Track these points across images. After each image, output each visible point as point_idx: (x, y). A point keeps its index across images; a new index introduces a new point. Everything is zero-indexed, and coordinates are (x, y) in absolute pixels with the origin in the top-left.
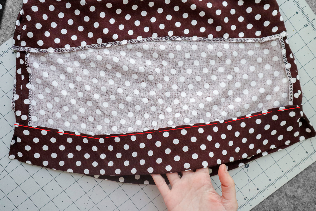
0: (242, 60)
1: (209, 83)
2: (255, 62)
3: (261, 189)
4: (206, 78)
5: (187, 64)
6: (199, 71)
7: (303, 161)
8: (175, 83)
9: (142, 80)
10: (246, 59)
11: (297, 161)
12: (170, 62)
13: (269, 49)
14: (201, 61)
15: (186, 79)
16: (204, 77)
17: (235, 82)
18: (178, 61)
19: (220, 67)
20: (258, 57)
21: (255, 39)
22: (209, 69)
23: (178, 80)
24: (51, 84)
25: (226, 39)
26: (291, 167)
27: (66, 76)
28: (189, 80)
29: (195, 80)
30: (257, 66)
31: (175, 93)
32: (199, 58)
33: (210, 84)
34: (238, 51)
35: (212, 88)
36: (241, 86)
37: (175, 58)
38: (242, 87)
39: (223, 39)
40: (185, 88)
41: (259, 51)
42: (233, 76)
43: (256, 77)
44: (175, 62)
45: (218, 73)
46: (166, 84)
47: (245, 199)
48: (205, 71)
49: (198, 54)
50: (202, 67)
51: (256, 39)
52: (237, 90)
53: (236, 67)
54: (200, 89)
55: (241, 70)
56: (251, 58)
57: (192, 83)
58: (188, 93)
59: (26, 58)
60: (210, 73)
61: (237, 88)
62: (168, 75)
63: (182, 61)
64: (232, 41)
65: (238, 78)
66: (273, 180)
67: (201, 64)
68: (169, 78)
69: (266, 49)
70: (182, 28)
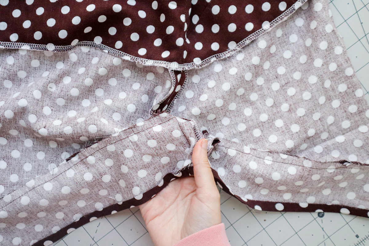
21: (135, 58)
41: (140, 74)
51: (137, 59)
70: (33, 30)
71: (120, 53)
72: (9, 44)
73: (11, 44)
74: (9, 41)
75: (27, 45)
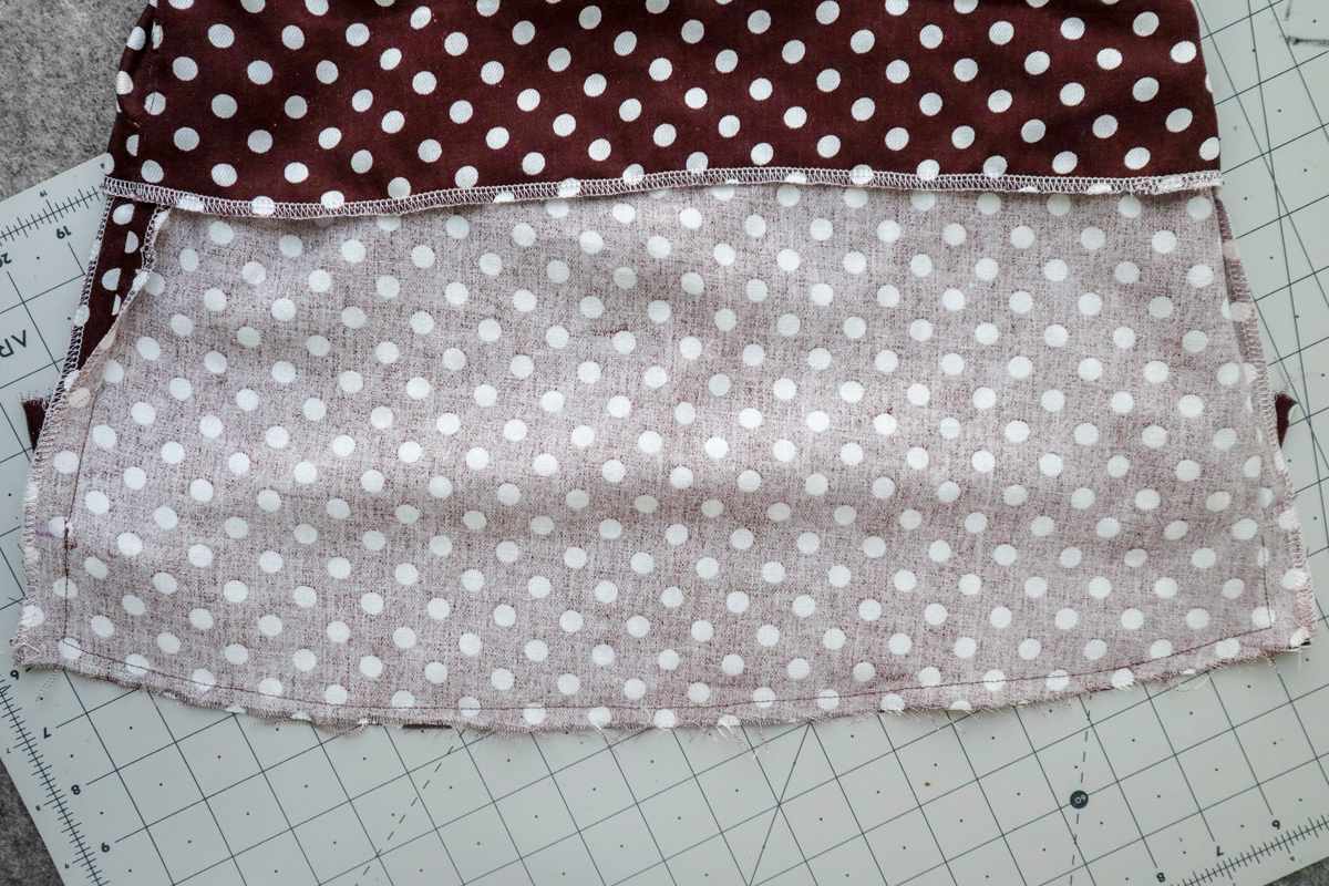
0: (1052, 262)
1: (900, 351)
2: (1106, 278)
4: (886, 329)
5: (815, 263)
6: (861, 298)
8: (755, 339)
9: (618, 322)
10: (1067, 262)
12: (745, 250)
13: (1178, 230)
14: (873, 256)
15: (803, 327)
16: (879, 323)
17: (1008, 355)
18: (778, 248)
19: (948, 286)
20: (1122, 260)
22: (903, 291)
23: (772, 328)
25: (996, 177)
28: (815, 333)
29: (842, 333)
30: (1114, 297)
31: (749, 379)
32: (866, 241)
33: (900, 356)
34: (1039, 227)
35: (909, 374)
36: (1034, 376)
37: (767, 235)
38: (1039, 379)
39: (983, 178)
40: (795, 362)
42: (1003, 330)
43: (1105, 341)
44: (764, 252)
45: (941, 311)
46: (720, 343)
48: (889, 297)
49: (864, 226)
50: (875, 279)
52: (1015, 387)
53: (1020, 292)
54: (857, 371)
55: (1041, 306)
57: (826, 343)
58: (803, 383)
60: (909, 307)
61: (1017, 381)
62: (733, 307)
63: (796, 250)
64: (1021, 190)
65: (1025, 339)
68: (734, 317)
69: (1166, 232)
70: (813, 132)
71: (1078, 181)
72: (750, 171)
73: (756, 171)
74: (750, 163)
75: (798, 173)
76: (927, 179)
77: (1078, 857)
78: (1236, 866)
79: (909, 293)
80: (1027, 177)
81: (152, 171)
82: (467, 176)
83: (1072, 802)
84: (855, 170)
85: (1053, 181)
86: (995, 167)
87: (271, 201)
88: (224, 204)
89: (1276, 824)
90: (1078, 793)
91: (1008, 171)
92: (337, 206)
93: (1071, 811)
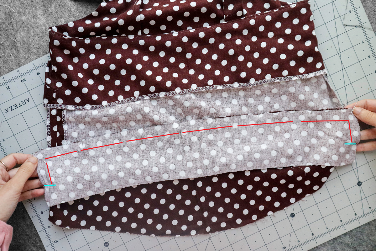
0: (283, 95)
2: (297, 99)
3: (301, 242)
6: (238, 110)
7: (350, 222)
11: (344, 221)
14: (239, 100)
19: (259, 105)
20: (300, 94)
21: (299, 76)
22: (247, 107)
24: (88, 135)
25: (269, 79)
26: (337, 226)
27: (102, 124)
39: (266, 80)
47: (284, 248)
50: (240, 105)
51: (301, 76)
53: (276, 104)
56: (292, 95)
59: (63, 115)
60: (250, 111)
64: (276, 81)
66: (315, 235)
67: (240, 103)
71: (289, 77)
72: (208, 87)
76: (252, 83)
77: (292, 229)
78: (331, 231)
79: (249, 107)
80: (276, 78)
81: (60, 101)
82: (137, 93)
83: (291, 216)
84: (234, 84)
85: (283, 78)
86: (268, 77)
87: (90, 105)
88: (78, 107)
89: (341, 221)
90: (292, 214)
91: (272, 77)
92: (106, 105)
93: (290, 218)
